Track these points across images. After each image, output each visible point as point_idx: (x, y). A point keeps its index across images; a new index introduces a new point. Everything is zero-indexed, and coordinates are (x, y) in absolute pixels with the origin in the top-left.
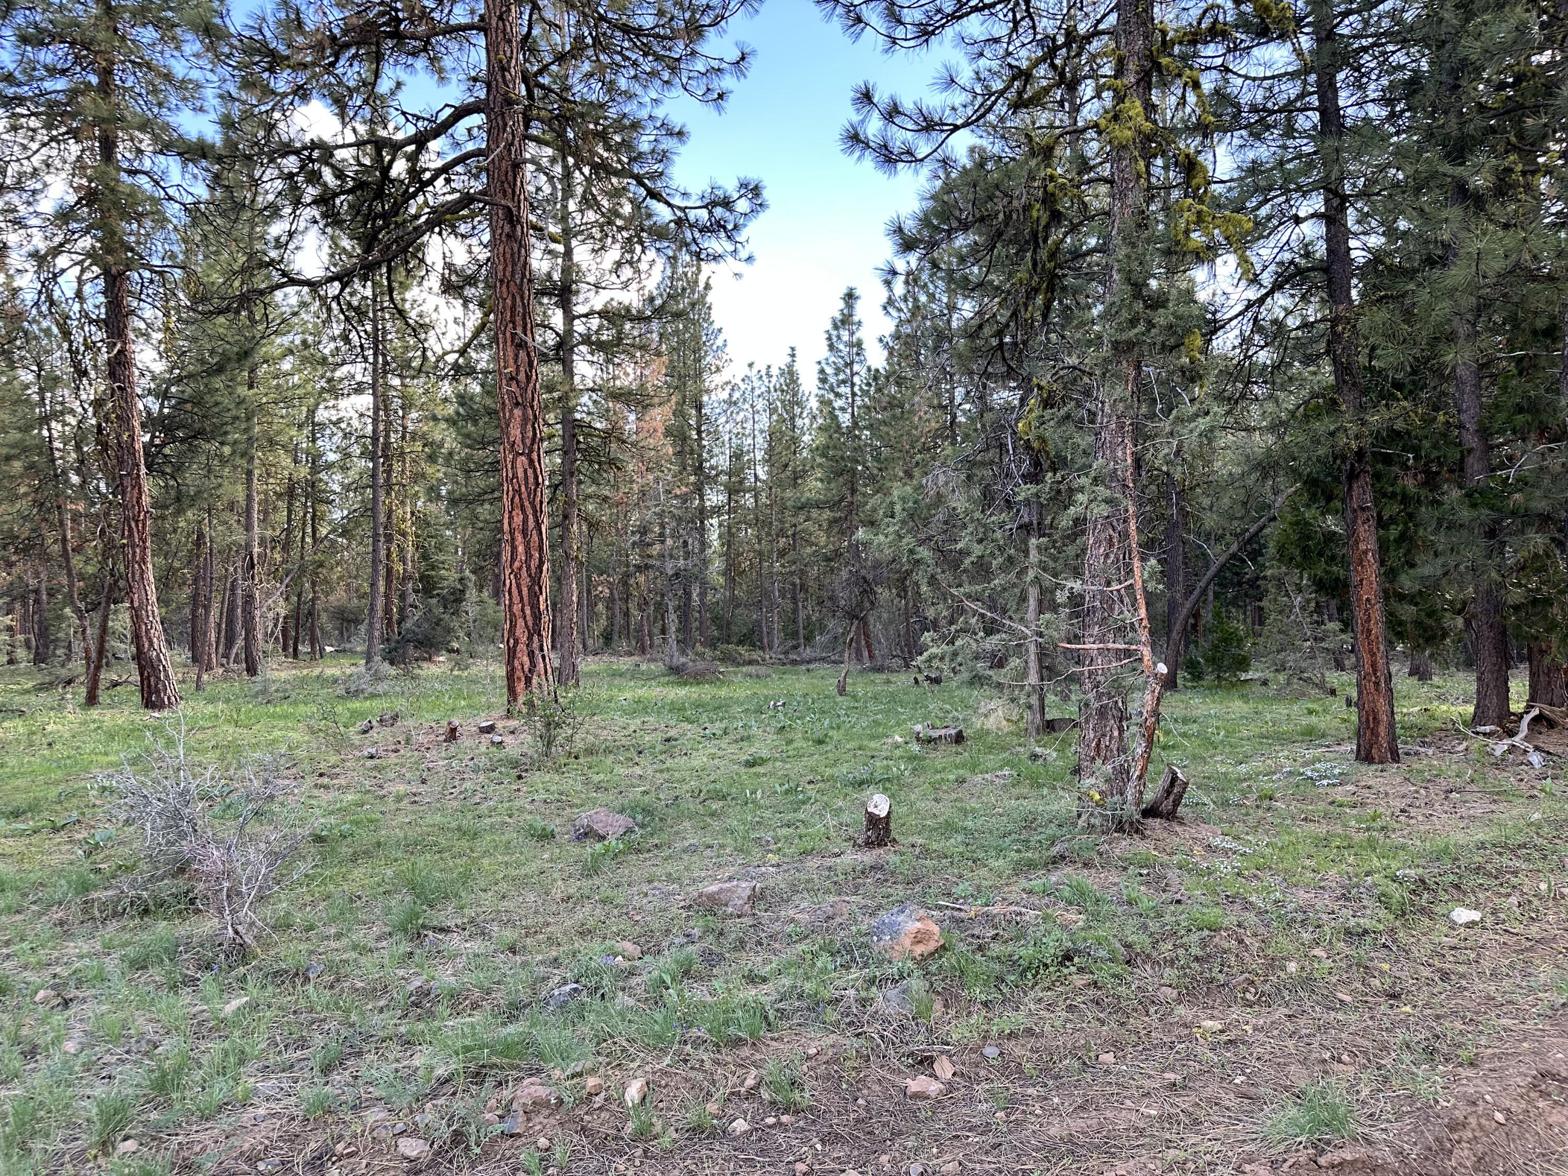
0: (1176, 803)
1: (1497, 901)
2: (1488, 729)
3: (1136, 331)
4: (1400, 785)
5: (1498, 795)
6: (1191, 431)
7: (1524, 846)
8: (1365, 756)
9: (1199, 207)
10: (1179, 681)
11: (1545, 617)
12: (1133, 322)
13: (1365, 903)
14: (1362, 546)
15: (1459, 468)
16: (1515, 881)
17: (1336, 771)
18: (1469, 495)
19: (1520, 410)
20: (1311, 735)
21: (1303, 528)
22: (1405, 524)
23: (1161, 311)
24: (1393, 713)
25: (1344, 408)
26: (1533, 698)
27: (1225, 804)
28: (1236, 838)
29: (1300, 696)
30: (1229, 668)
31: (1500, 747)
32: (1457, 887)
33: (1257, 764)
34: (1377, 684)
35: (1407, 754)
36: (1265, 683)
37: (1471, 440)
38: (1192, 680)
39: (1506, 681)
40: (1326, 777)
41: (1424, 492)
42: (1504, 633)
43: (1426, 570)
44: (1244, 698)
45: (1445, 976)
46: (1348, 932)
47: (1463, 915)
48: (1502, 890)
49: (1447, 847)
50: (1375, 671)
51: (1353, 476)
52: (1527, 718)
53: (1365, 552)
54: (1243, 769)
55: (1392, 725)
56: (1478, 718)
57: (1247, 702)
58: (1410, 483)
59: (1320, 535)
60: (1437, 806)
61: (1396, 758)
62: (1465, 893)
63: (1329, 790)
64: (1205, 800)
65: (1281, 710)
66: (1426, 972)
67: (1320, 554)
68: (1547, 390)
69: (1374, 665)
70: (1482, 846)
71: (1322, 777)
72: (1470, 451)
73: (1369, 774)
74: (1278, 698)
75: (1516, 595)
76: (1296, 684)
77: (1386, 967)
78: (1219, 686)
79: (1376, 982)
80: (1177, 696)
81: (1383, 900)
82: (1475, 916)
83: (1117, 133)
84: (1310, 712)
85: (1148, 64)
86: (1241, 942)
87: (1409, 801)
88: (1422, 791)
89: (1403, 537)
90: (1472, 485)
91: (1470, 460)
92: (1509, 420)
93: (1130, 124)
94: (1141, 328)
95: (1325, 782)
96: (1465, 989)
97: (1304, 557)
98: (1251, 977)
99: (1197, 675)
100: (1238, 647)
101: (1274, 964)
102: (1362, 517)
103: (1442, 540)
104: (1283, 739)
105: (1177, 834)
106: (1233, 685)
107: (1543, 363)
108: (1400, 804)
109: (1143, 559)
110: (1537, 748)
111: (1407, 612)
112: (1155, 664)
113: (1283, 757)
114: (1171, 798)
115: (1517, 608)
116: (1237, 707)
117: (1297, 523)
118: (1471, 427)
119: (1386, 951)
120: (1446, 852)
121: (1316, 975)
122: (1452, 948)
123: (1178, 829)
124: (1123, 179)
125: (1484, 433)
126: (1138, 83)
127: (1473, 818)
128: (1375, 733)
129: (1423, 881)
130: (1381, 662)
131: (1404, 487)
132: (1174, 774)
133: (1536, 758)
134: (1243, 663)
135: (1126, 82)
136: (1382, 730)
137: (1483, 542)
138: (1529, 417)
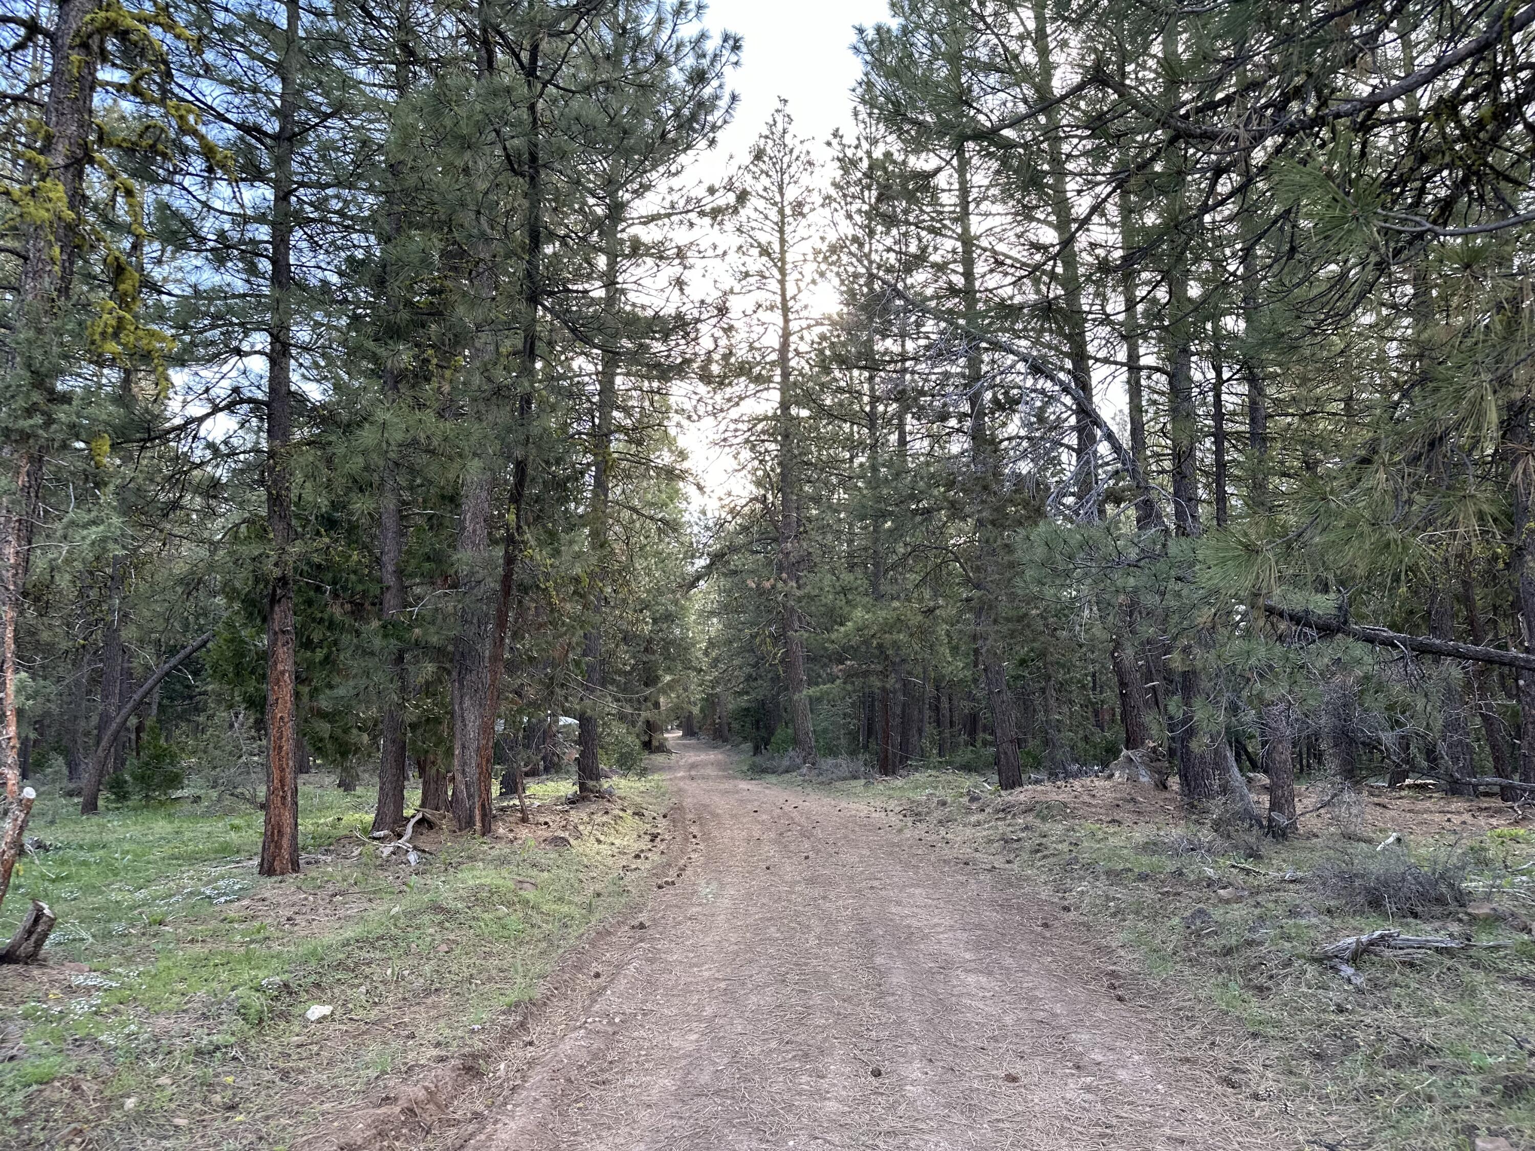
0: (39, 944)
1: (349, 992)
2: (382, 833)
3: (31, 422)
4: (293, 894)
5: (374, 895)
6: (83, 538)
7: (382, 938)
8: (267, 870)
9: (122, 313)
10: (101, 803)
11: (435, 734)
12: (29, 412)
13: (224, 1018)
14: (280, 667)
15: (378, 603)
16: (368, 971)
17: (236, 887)
18: (384, 627)
19: (428, 559)
20: (225, 852)
21: (238, 646)
22: (329, 648)
23: (66, 407)
24: (296, 824)
25: (271, 536)
26: (423, 805)
27: (107, 935)
28: (106, 972)
29: (230, 811)
30: (159, 786)
31: (387, 850)
32: (318, 985)
33: (158, 888)
34: (284, 798)
35: (308, 863)
36: (197, 799)
37: (390, 580)
38: (117, 801)
39: (403, 788)
40: (224, 894)
41: (348, 621)
42: (403, 748)
43: (341, 692)
44: (170, 817)
45: (285, 1075)
46: (199, 1052)
47: (316, 1011)
48: (356, 981)
49: (315, 949)
50: (283, 786)
51: (274, 600)
52: (413, 821)
53: (283, 673)
54: (140, 895)
55: (294, 837)
56: (377, 824)
57: (171, 822)
58: (337, 611)
59: (253, 653)
60: (321, 910)
61: (296, 868)
62: (323, 990)
63: (224, 907)
64: (84, 934)
65: (205, 827)
66: (267, 1076)
67: (253, 672)
68: (449, 546)
69: (282, 781)
70: (347, 943)
71: (220, 895)
72: (388, 588)
73: (269, 887)
74: (207, 815)
75: (411, 714)
76: (228, 801)
77: (230, 1079)
78: (146, 806)
79: (217, 1098)
80: (95, 819)
81: (242, 1012)
82: (326, 1010)
83: (32, 210)
84: (235, 828)
85: (79, 153)
86: (75, 1089)
87: (296, 909)
88: (311, 898)
89: (327, 659)
90: (388, 618)
91: (388, 596)
92: (418, 567)
93: (49, 206)
94: (38, 420)
95: (222, 900)
96: (301, 1083)
97: (238, 674)
98: (77, 1125)
99: (121, 794)
100: (171, 764)
101: (110, 1104)
102: (282, 639)
103: (356, 665)
104: (193, 859)
105: (33, 979)
106: (162, 804)
107: (447, 522)
108: (289, 913)
109: (16, 671)
110: (415, 848)
111: (324, 728)
112: (21, 789)
113: (187, 879)
114: (33, 939)
115: (414, 727)
116: (161, 826)
117: (232, 641)
118: (391, 568)
119: (234, 1063)
120: (314, 953)
121: (154, 1105)
122: (298, 1046)
123: (36, 972)
124: (39, 259)
125: (400, 573)
126: (66, 167)
127: (348, 918)
128: (278, 846)
129: (286, 985)
130: (289, 776)
131: (332, 614)
132: (40, 910)
133: (412, 857)
134: (174, 781)
135: (50, 160)
136: (285, 843)
137: (389, 667)
138: (434, 566)
